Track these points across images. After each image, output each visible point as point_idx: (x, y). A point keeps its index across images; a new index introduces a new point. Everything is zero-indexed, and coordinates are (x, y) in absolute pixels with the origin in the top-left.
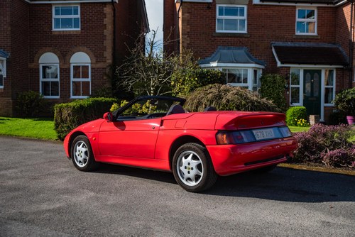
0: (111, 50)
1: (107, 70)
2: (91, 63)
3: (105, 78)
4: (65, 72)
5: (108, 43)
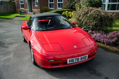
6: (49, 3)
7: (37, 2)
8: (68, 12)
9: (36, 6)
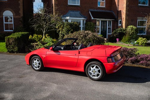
0: (22, 10)
2: (13, 16)
5: (21, 7)
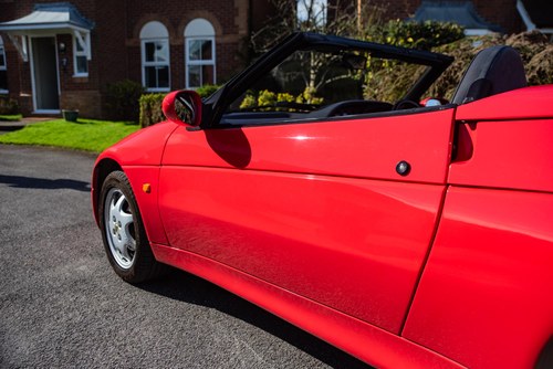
0: (245, 14)
1: (240, 47)
2: (216, 36)
3: (236, 58)
4: (177, 51)
5: (242, 3)
6: (144, 63)
7: (84, 58)
8: (272, 94)
9: (82, 78)
